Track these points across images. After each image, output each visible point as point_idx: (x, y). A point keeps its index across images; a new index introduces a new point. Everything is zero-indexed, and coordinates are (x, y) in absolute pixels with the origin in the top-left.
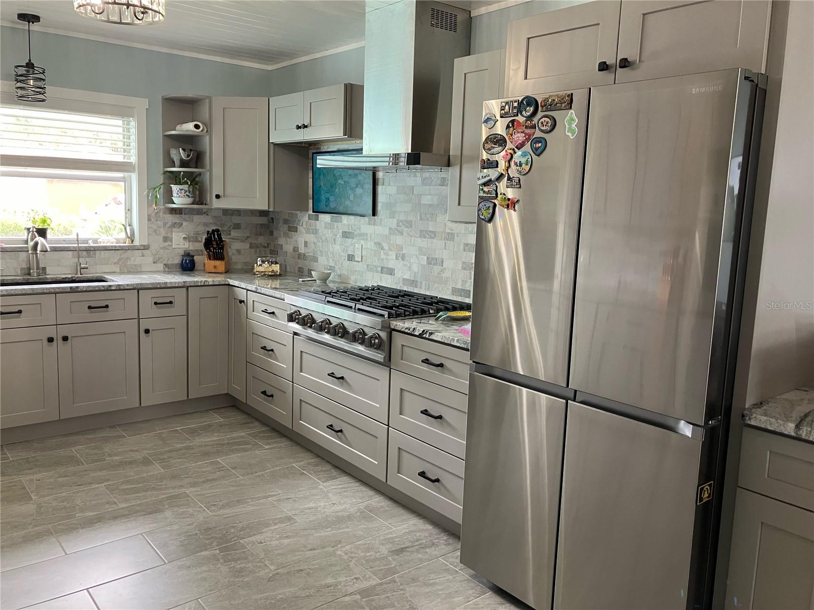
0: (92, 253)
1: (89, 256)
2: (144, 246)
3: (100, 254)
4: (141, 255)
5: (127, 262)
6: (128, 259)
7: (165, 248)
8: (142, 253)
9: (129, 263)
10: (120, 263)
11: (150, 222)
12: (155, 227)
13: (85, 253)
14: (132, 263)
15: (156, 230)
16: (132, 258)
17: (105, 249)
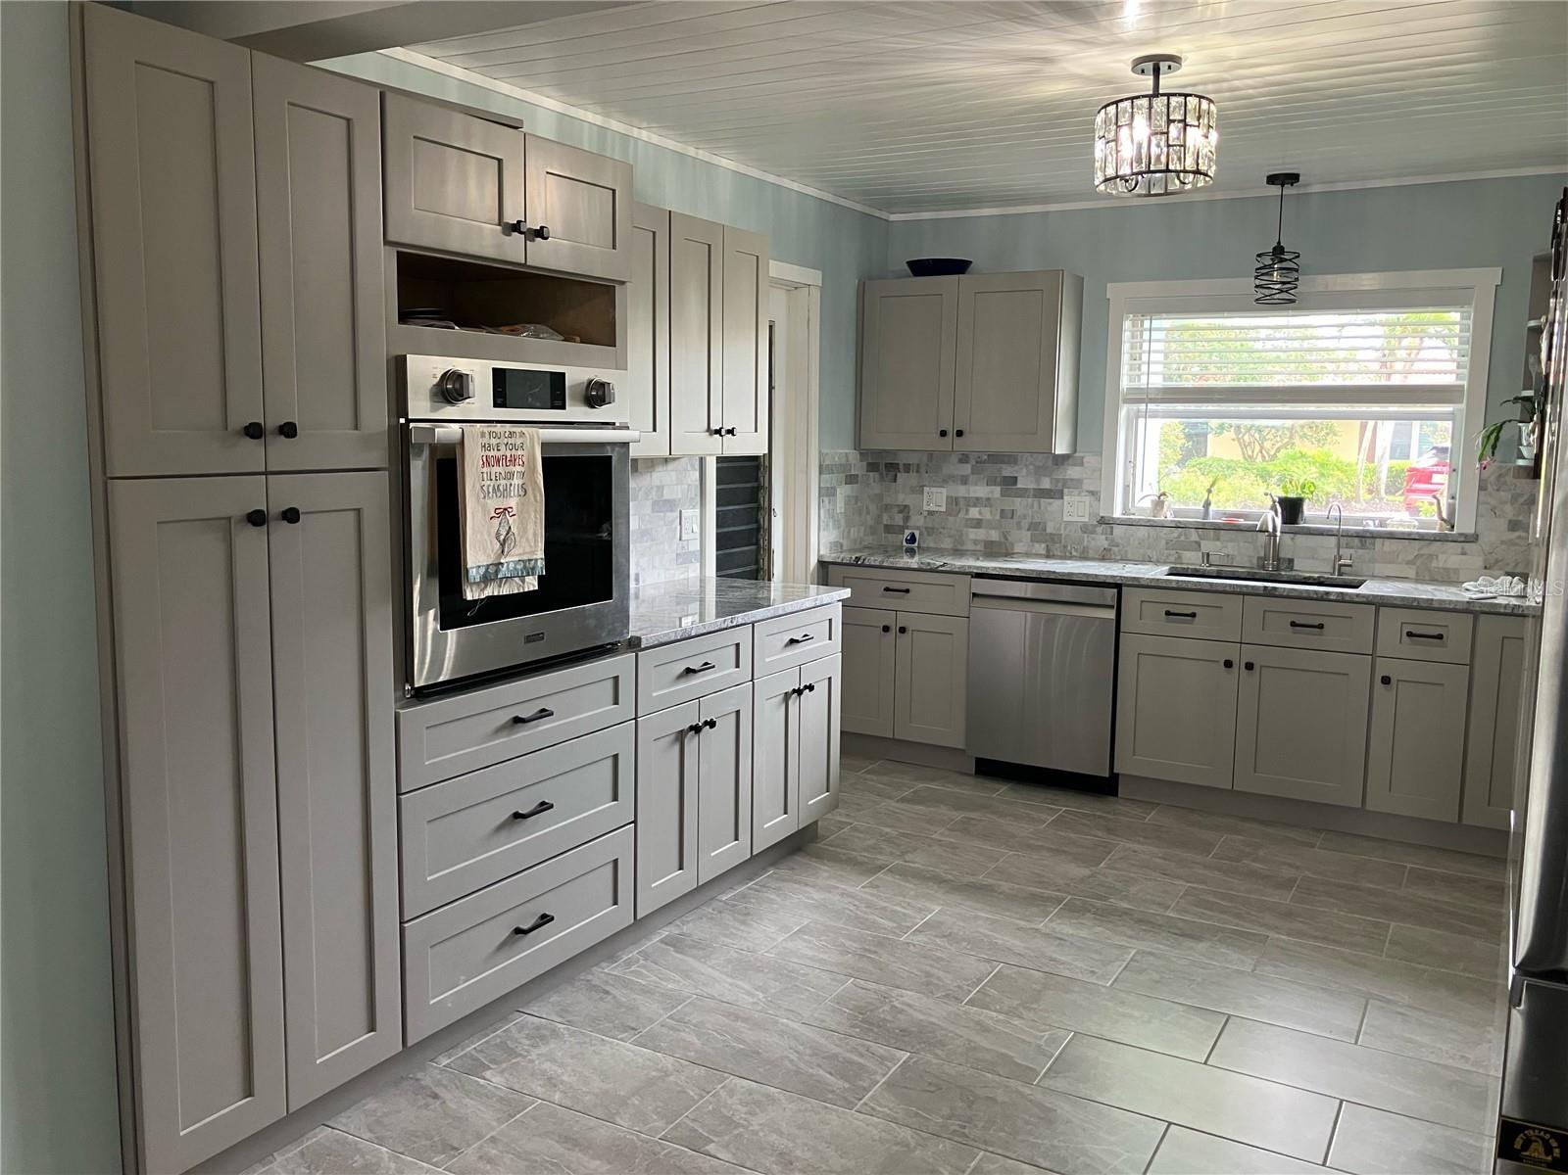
0: (1368, 541)
1: (1363, 546)
2: (1465, 535)
3: (1383, 545)
4: (1459, 551)
5: (1431, 562)
6: (1431, 557)
7: (1511, 543)
8: (1463, 548)
9: (1434, 564)
10: (1418, 562)
11: (1483, 493)
12: (1493, 502)
13: (1356, 540)
14: (1441, 565)
15: (1495, 508)
16: (1440, 557)
17: (1392, 536)
